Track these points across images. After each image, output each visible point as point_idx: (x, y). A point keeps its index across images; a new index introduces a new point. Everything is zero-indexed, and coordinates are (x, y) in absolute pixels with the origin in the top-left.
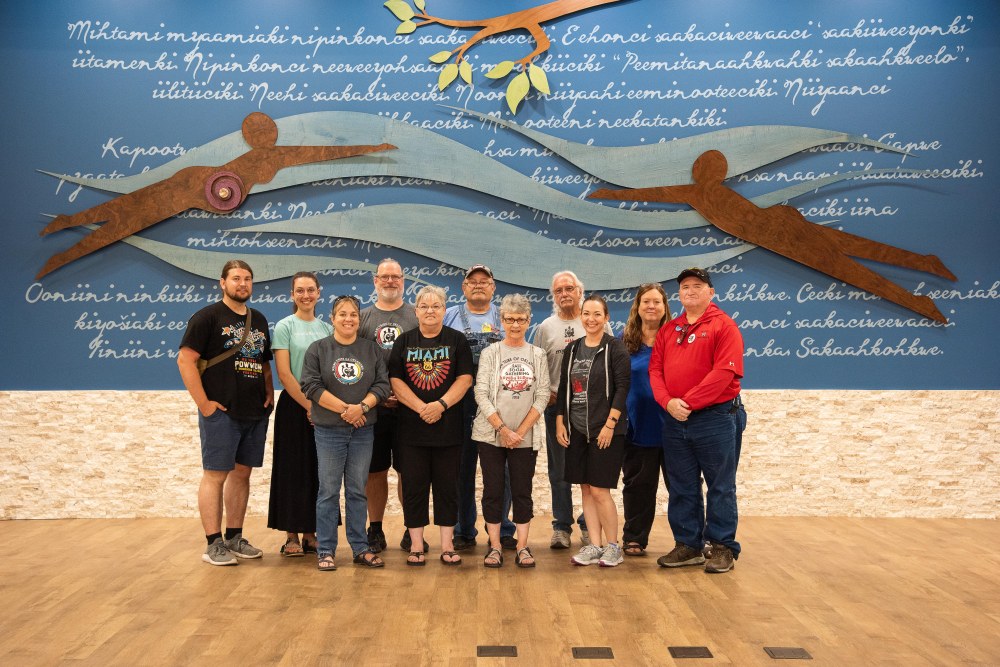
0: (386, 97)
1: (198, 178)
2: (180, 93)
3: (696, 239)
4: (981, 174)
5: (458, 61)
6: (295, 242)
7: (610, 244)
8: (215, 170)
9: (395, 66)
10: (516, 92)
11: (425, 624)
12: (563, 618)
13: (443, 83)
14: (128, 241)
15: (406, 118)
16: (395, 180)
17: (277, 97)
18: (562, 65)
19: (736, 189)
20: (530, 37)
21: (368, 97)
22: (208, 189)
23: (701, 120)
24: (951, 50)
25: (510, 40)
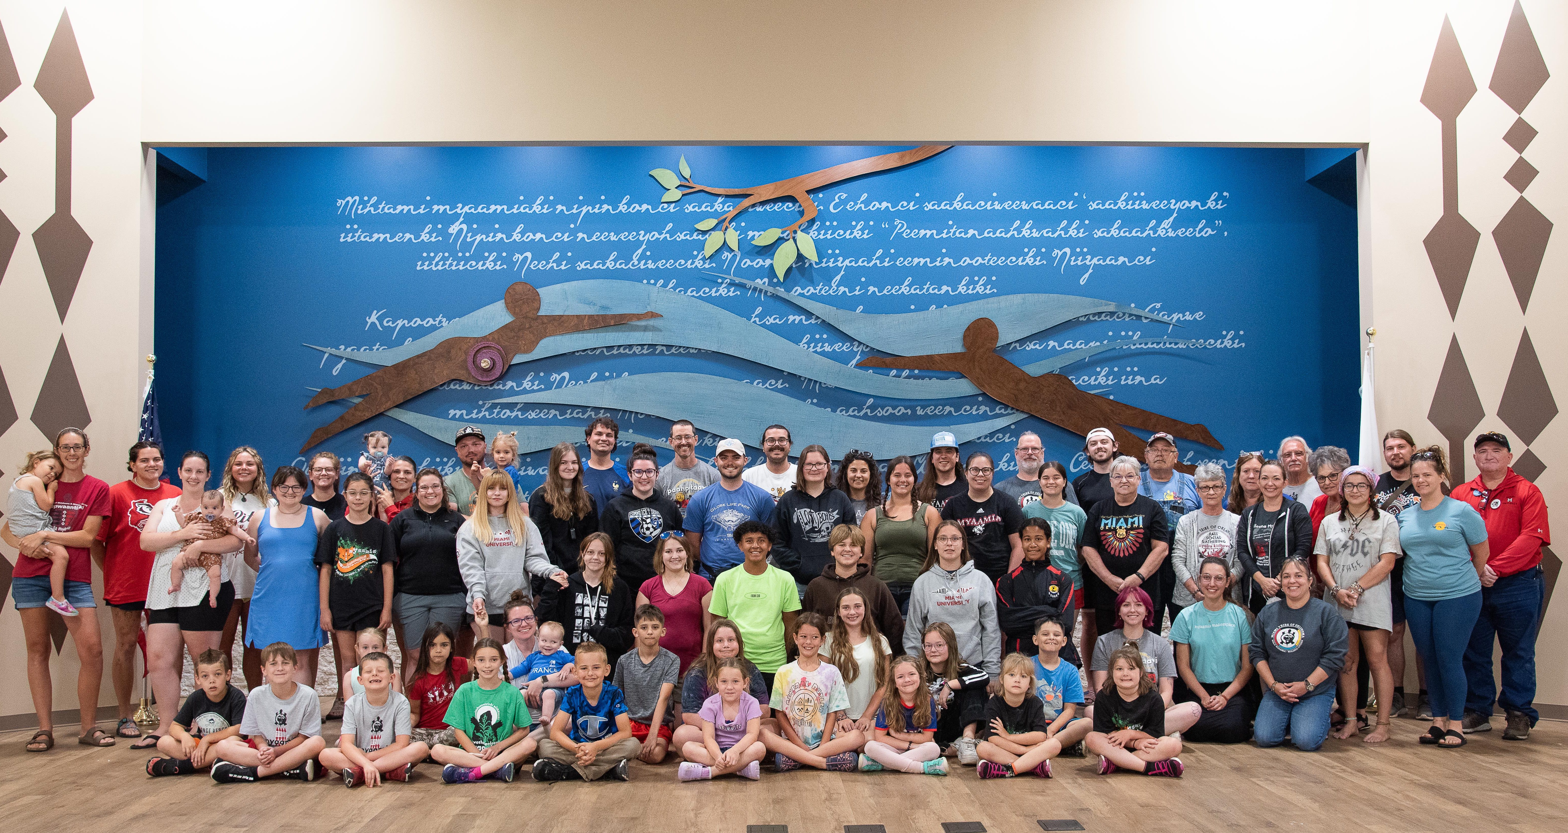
0: (651, 265)
1: (460, 349)
2: (444, 264)
3: (968, 408)
4: (1243, 345)
5: (724, 228)
6: (557, 413)
7: (880, 412)
8: (476, 340)
9: (660, 234)
10: (783, 259)
11: (693, 804)
12: (835, 796)
13: (709, 251)
14: (389, 414)
15: (671, 285)
16: (659, 349)
17: (540, 266)
18: (830, 232)
19: (1007, 357)
20: (797, 205)
21: (633, 265)
22: (470, 359)
23: (971, 287)
24: (1210, 224)
25: (777, 207)
